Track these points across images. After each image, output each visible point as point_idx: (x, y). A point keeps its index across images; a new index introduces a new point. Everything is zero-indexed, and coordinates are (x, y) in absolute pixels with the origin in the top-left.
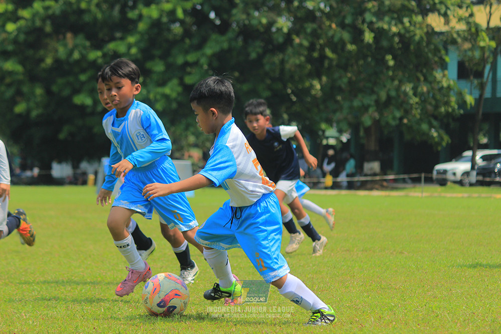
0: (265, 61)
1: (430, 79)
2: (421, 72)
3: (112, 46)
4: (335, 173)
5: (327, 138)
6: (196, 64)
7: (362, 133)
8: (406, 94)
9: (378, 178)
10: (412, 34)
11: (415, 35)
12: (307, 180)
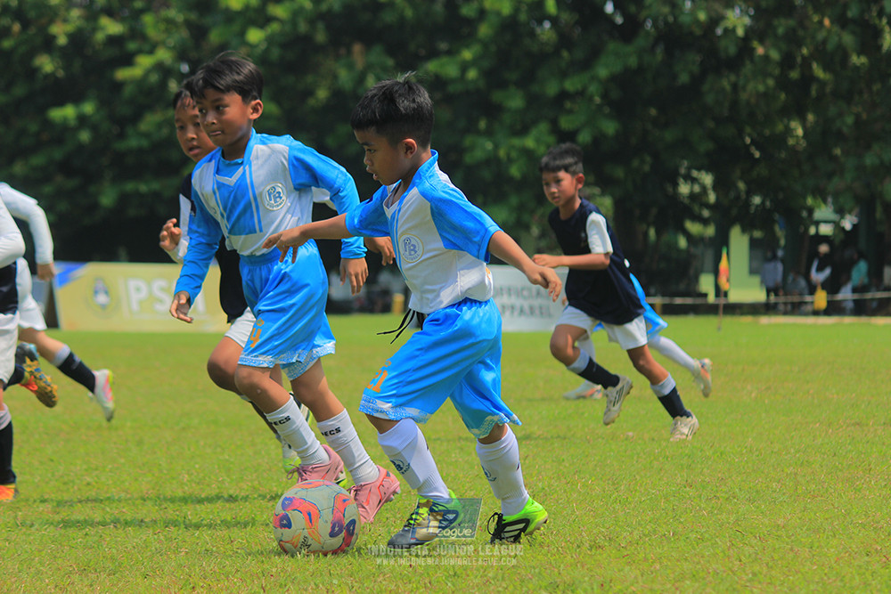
0: (706, 87)
3: (432, 66)
5: (817, 223)
6: (581, 93)
7: (879, 214)
12: (782, 299)
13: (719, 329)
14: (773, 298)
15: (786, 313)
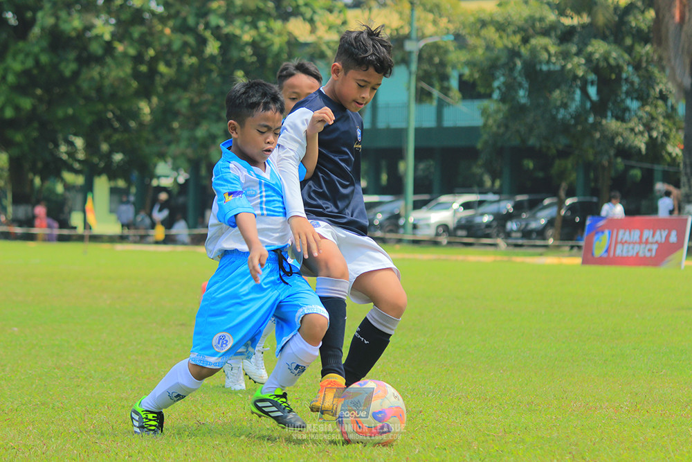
0: (81, 78)
5: (158, 177)
7: (204, 172)
10: (269, 43)
11: (272, 44)
13: (85, 253)
14: (126, 232)
15: (135, 242)
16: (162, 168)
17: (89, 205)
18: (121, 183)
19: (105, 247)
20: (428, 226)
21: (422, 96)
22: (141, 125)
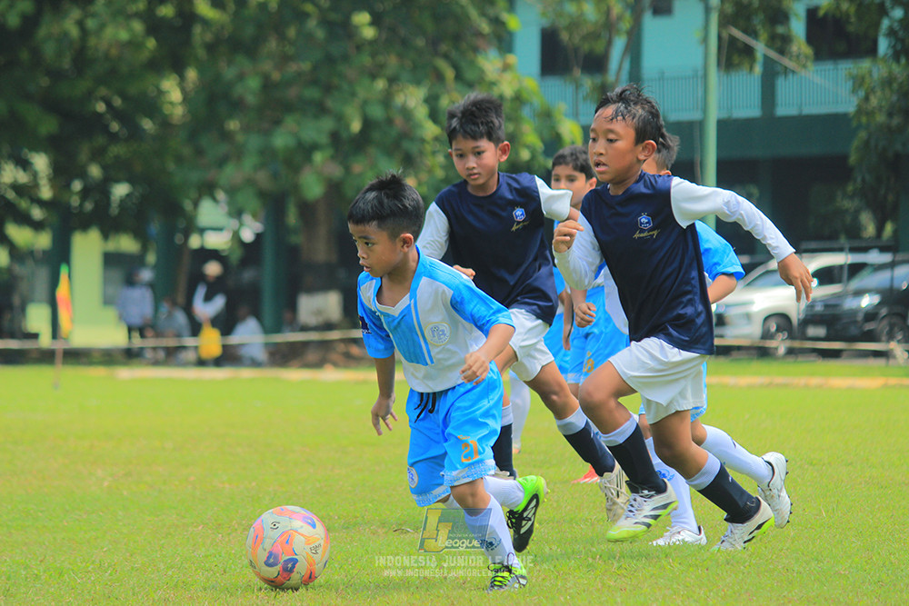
1: (470, 75)
2: (446, 57)
4: (226, 323)
5: (202, 231)
7: (292, 218)
8: (406, 113)
9: (334, 335)
12: (150, 342)
13: (56, 386)
14: (137, 342)
15: (156, 363)
16: (210, 212)
17: (62, 290)
18: (127, 244)
19: (97, 373)
20: (748, 317)
21: (733, 55)
22: (165, 124)
